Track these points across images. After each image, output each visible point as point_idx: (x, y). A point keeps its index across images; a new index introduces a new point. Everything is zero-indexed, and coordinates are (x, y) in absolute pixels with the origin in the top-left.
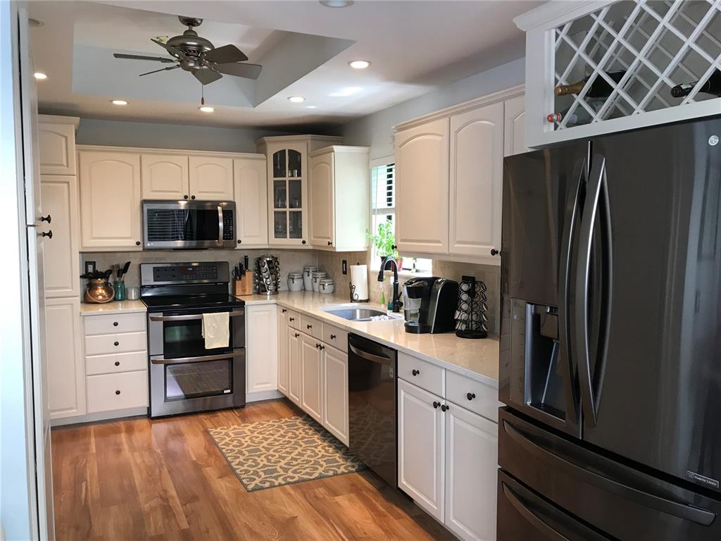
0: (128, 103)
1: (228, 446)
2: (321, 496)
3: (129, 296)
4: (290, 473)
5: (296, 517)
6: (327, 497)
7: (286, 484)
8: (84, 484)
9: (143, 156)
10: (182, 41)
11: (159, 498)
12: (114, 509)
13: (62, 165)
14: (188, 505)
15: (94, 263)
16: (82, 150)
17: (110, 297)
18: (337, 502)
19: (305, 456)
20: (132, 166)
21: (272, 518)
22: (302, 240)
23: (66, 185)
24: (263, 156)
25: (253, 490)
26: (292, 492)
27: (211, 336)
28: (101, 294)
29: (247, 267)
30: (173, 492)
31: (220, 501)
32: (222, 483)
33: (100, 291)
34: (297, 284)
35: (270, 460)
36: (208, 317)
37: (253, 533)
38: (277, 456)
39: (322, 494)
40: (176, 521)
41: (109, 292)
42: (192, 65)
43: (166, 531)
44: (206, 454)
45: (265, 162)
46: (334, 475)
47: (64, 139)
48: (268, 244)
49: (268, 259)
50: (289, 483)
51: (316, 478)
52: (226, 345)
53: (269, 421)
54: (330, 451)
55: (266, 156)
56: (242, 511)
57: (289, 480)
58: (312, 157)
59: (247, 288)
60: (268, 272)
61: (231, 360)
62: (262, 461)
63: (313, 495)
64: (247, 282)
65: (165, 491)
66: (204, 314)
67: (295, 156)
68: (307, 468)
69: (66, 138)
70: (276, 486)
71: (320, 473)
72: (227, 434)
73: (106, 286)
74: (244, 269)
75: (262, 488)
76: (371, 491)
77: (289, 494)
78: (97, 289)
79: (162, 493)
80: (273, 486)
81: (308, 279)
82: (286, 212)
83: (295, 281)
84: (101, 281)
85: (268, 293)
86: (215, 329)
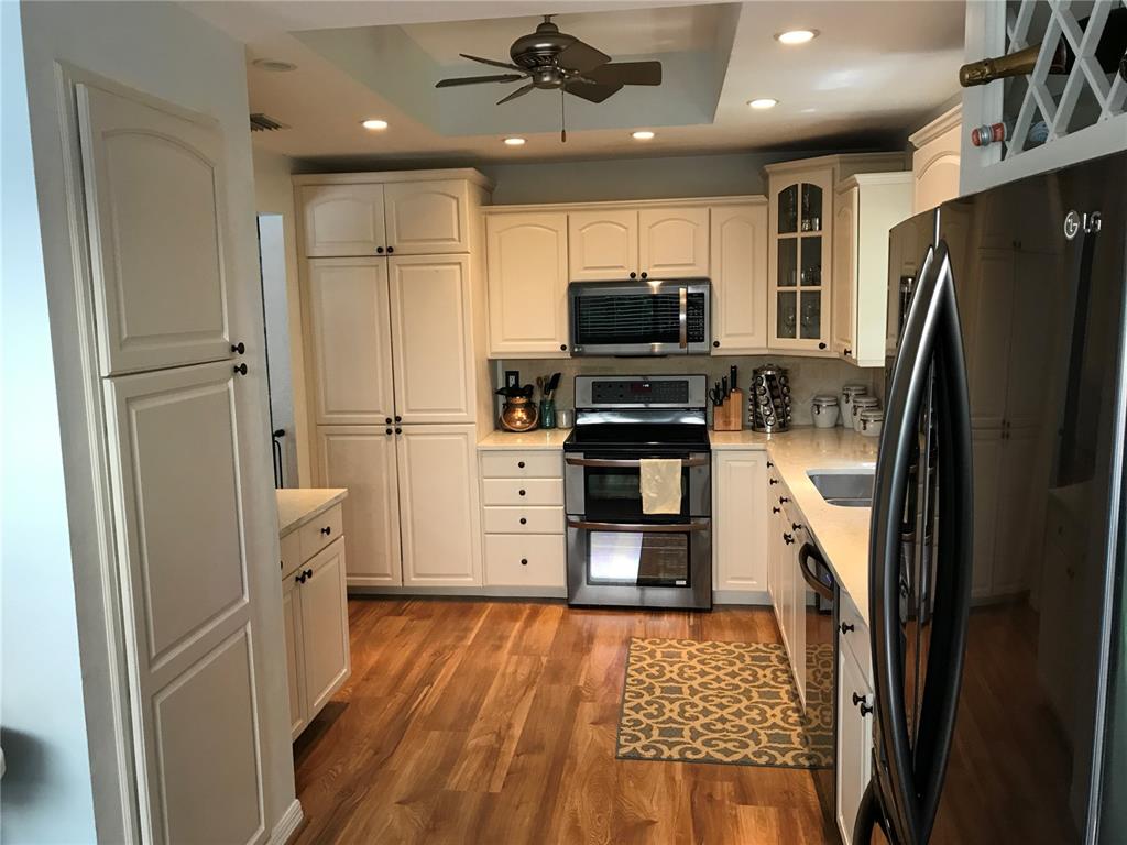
0: (526, 141)
1: (640, 674)
2: (718, 798)
3: (559, 422)
4: (698, 744)
5: (654, 822)
6: (728, 802)
7: (678, 760)
8: (426, 689)
9: (572, 215)
10: (528, 44)
11: (495, 736)
12: (435, 734)
13: (453, 240)
14: (522, 756)
15: (516, 374)
16: (490, 213)
17: (531, 423)
18: (736, 816)
19: (745, 718)
20: (557, 231)
21: (618, 813)
22: (819, 342)
23: (458, 267)
24: (762, 198)
25: (625, 757)
26: (679, 776)
27: (652, 495)
28: (520, 419)
29: (734, 385)
30: (517, 731)
31: (568, 761)
32: (590, 734)
33: (520, 414)
34: (825, 417)
35: (685, 711)
36: (648, 464)
37: (575, 830)
38: (700, 708)
39: (723, 794)
40: (491, 777)
41: (531, 416)
42: (547, 79)
43: (469, 789)
44: (603, 679)
45: (764, 208)
46: (768, 765)
47: (454, 203)
48: (767, 348)
49: (769, 373)
50: (684, 760)
51: (734, 763)
52: (677, 511)
53: (729, 644)
54: (791, 720)
55: (768, 198)
56: (585, 788)
57: (689, 755)
58: (840, 193)
59: (733, 419)
60: (768, 394)
61: (688, 533)
62: (671, 711)
63: (707, 791)
64: (732, 411)
65: (510, 726)
66: (641, 460)
67: (814, 193)
68: (731, 740)
69: (457, 199)
70: (663, 760)
71: (746, 756)
72: (652, 654)
73: (528, 407)
74: (729, 387)
75: (640, 758)
76: (809, 811)
77: (673, 779)
78: (514, 411)
79: (504, 727)
80: (656, 759)
81: (847, 408)
82: (795, 293)
83: (823, 411)
84: (519, 400)
85: (769, 431)
86: (659, 482)
